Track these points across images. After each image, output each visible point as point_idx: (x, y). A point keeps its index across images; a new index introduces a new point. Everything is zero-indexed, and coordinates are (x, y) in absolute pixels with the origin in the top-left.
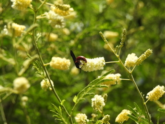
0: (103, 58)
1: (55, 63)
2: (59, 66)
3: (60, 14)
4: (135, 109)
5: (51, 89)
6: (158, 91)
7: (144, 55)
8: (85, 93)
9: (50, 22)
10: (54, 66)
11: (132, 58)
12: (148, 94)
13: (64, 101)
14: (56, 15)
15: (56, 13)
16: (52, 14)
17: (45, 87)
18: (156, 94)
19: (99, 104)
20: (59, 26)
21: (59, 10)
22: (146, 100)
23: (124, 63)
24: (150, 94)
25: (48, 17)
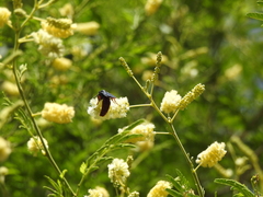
0: (125, 100)
1: (49, 112)
2: (56, 118)
3: (56, 35)
4: (177, 179)
5: (44, 152)
6: (216, 152)
7: (191, 93)
8: (99, 158)
9: (41, 48)
10: (48, 116)
11: (172, 98)
12: (199, 156)
13: (65, 171)
14: (49, 36)
15: (50, 32)
16: (43, 35)
17: (35, 149)
18: (212, 156)
19: (120, 173)
20: (55, 55)
21: (53, 28)
22: (196, 165)
23: (159, 106)
24: (203, 155)
25: (37, 40)
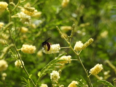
0: (58, 45)
1: (25, 49)
2: (28, 51)
3: (28, 14)
4: (81, 80)
5: (22, 67)
6: (98, 68)
7: (88, 42)
8: (46, 70)
9: (21, 20)
10: (24, 50)
11: (79, 45)
13: (31, 75)
14: (25, 15)
15: (25, 13)
16: (22, 14)
17: (18, 66)
18: (97, 70)
19: (56, 77)
20: (28, 23)
21: (27, 11)
22: (89, 74)
23: (73, 48)
24: (92, 70)
25: (20, 16)
